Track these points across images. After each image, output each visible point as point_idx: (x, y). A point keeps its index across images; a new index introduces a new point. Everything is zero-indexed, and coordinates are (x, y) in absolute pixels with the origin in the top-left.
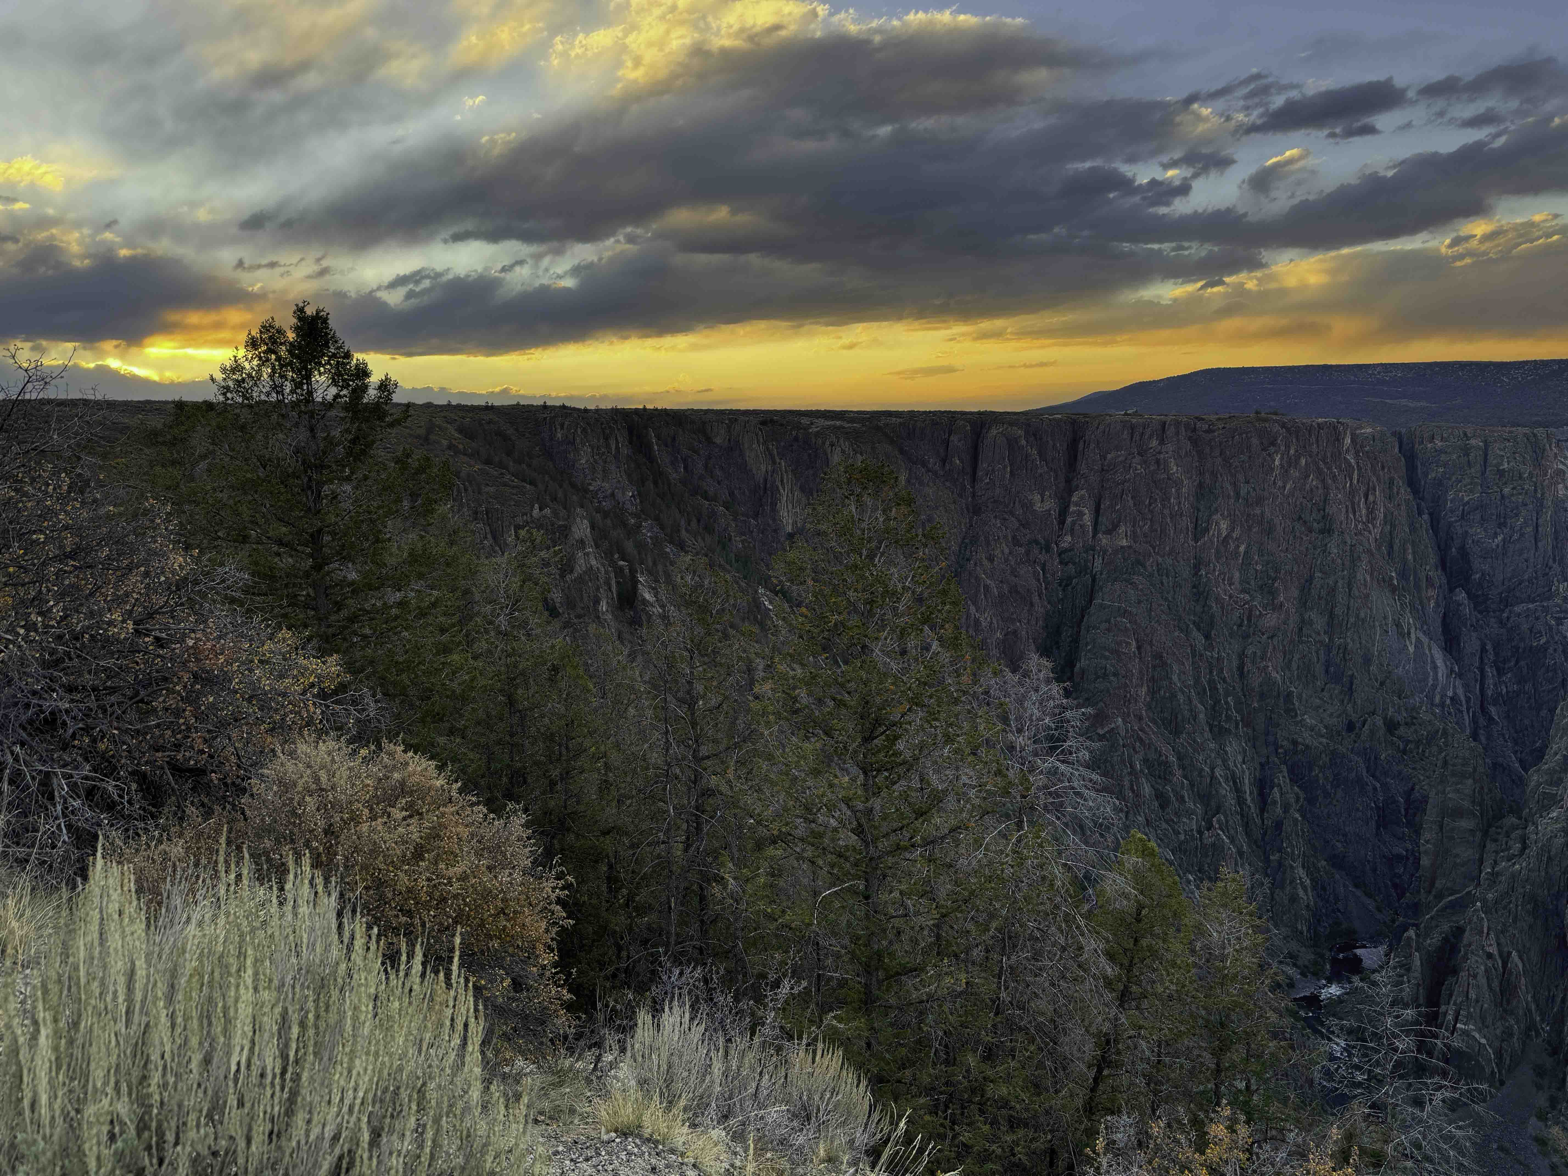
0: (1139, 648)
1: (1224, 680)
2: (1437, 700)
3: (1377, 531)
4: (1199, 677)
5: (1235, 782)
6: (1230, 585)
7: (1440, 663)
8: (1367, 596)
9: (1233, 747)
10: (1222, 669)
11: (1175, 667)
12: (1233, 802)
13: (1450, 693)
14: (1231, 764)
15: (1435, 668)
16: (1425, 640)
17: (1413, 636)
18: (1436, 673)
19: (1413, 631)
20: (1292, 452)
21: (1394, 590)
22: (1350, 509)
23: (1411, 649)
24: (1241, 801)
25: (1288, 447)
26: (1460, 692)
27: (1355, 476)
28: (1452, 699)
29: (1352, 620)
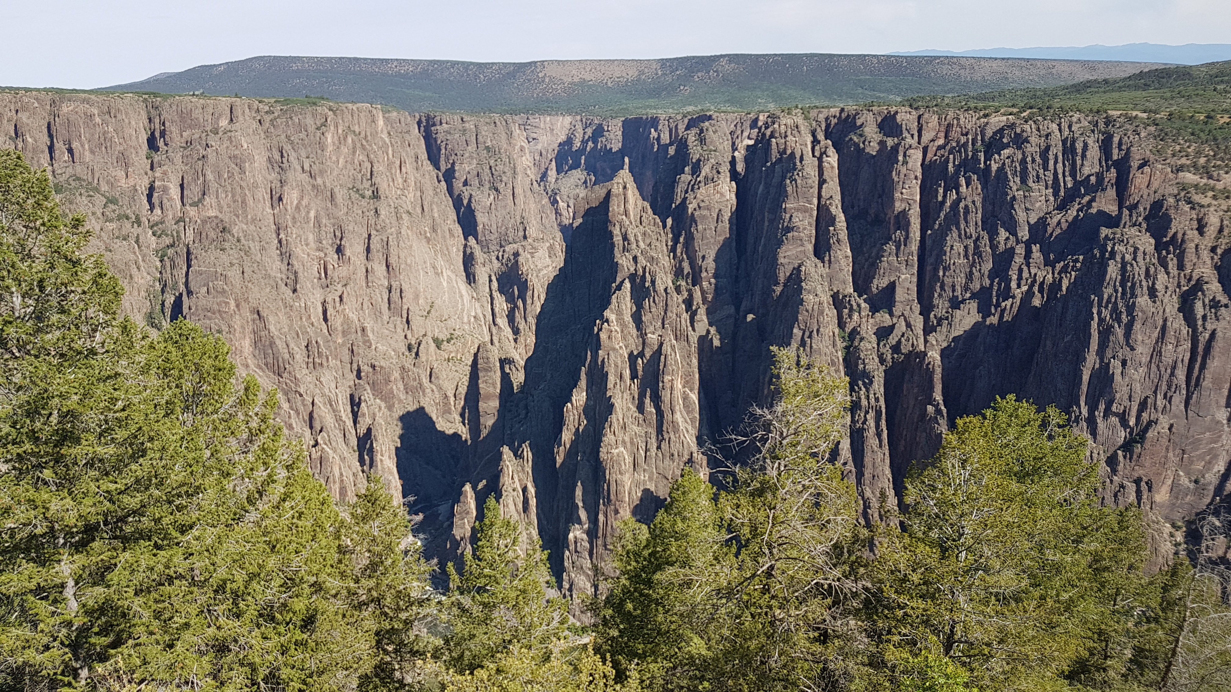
0: (237, 306)
1: (313, 325)
2: (466, 320)
3: (411, 195)
4: (292, 325)
5: (331, 405)
6: (307, 245)
7: (464, 292)
8: (411, 247)
9: (327, 377)
10: (310, 316)
11: (271, 319)
12: (332, 421)
13: (473, 314)
14: (327, 391)
15: (461, 296)
16: (453, 276)
17: (444, 274)
18: (463, 301)
19: (444, 271)
20: (340, 131)
21: (428, 240)
22: (390, 180)
23: (445, 284)
24: (338, 419)
25: (337, 127)
26: (479, 311)
27: (390, 152)
28: (475, 317)
29: (402, 266)
